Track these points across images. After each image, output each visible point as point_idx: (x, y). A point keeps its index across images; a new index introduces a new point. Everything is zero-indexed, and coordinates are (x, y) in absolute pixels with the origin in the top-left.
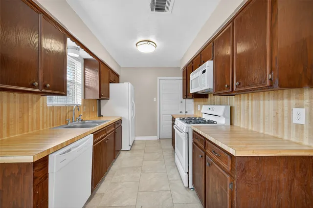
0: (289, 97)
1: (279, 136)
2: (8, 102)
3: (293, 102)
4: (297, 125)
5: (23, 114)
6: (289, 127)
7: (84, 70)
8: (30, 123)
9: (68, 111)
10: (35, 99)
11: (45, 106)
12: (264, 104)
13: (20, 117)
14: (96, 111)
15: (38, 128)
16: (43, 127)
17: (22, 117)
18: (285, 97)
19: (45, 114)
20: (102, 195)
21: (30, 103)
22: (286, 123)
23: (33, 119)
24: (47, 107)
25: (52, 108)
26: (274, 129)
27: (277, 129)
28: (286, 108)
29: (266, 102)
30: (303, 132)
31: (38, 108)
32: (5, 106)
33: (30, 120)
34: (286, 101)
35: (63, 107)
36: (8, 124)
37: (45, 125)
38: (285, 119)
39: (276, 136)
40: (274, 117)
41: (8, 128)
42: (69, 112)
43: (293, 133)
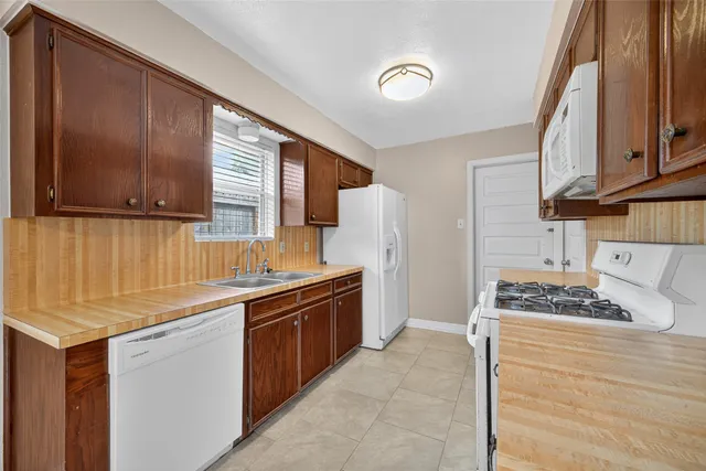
2: (121, 234)
5: (148, 255)
7: (282, 166)
8: (161, 272)
9: (241, 251)
10: (170, 229)
11: (190, 240)
13: (142, 261)
14: (315, 252)
15: (177, 280)
16: (187, 280)
17: (145, 259)
19: (191, 255)
20: (270, 442)
21: (160, 235)
23: (165, 264)
24: (194, 243)
25: (206, 246)
31: (176, 245)
32: (115, 240)
33: (161, 267)
35: (231, 243)
36: (121, 271)
37: (191, 277)
41: (121, 279)
42: (243, 252)
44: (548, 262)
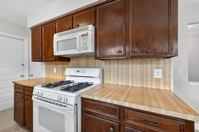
0: (151, 63)
1: (145, 86)
3: (154, 65)
4: (156, 79)
6: (152, 80)
12: (132, 67)
18: (148, 62)
22: (149, 78)
26: (140, 82)
27: (143, 83)
28: (149, 69)
29: (134, 65)
30: (160, 83)
34: (149, 65)
38: (148, 75)
39: (142, 86)
40: (140, 75)
43: (154, 83)
44: (22, 76)
